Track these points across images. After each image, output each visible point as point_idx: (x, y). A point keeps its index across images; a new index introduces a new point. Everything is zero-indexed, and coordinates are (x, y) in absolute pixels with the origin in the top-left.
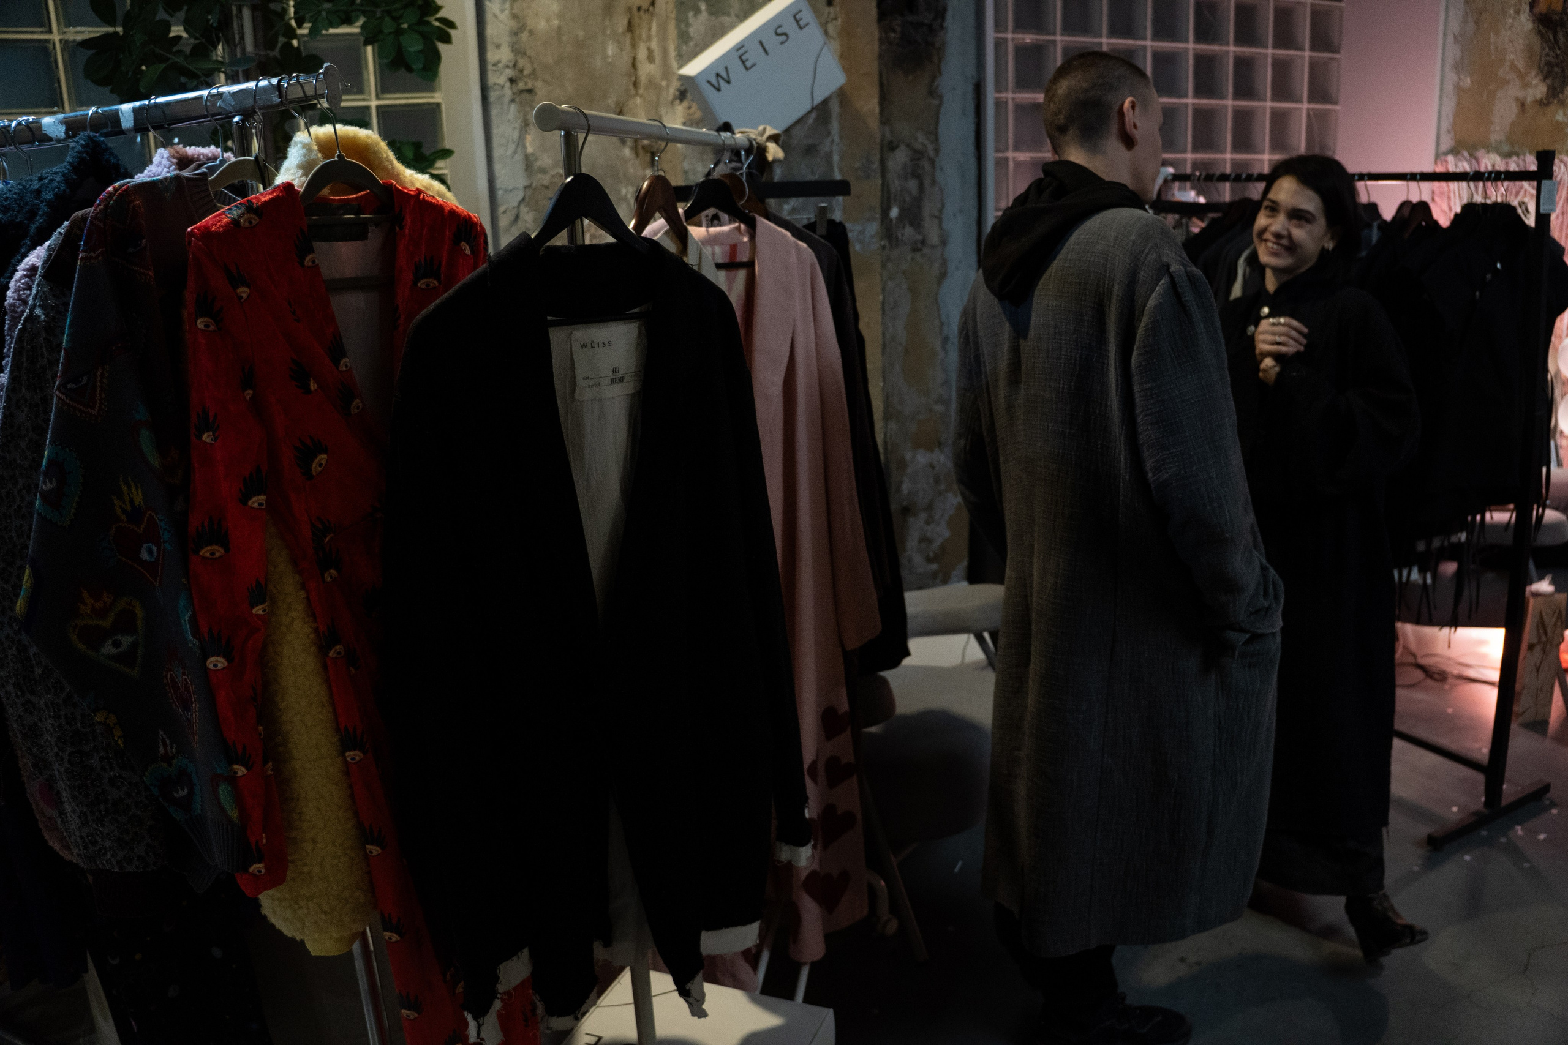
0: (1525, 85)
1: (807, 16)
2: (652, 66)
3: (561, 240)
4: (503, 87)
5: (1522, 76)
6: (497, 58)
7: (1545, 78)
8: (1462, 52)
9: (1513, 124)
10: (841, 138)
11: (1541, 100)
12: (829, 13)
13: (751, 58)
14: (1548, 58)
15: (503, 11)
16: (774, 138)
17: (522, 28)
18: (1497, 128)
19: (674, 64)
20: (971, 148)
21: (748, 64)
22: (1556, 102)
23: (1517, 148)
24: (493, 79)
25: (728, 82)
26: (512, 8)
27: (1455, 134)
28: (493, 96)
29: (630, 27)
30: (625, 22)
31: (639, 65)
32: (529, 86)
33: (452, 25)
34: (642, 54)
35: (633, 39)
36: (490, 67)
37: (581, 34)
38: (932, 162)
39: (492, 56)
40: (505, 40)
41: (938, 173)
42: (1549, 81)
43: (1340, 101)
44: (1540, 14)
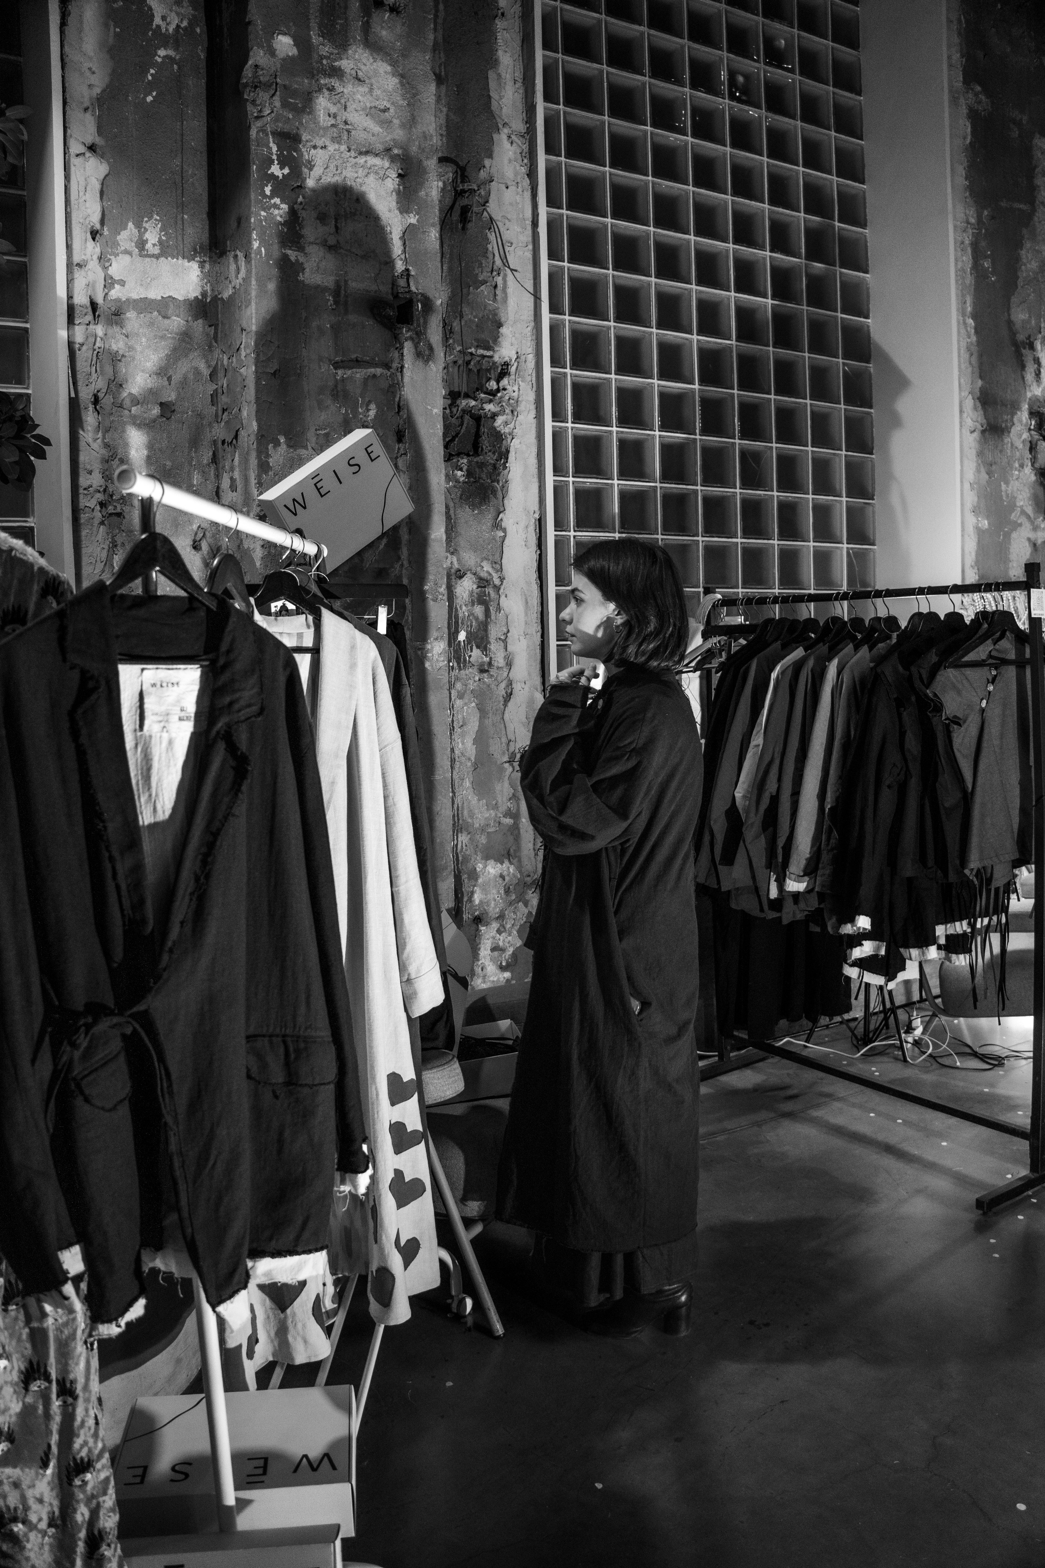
0: (1035, 528)
1: (378, 449)
2: (235, 494)
3: (136, 587)
4: (93, 510)
5: (1031, 520)
6: (88, 483)
8: (979, 497)
9: (1028, 561)
10: (410, 562)
12: (399, 449)
13: (326, 485)
15: (95, 440)
17: (113, 457)
18: (1015, 565)
19: (255, 492)
20: (534, 576)
21: (323, 491)
24: (83, 502)
25: (305, 508)
26: (104, 438)
27: (978, 570)
28: (83, 517)
29: (215, 459)
30: (211, 453)
31: (221, 493)
32: (119, 510)
33: (47, 442)
34: (225, 483)
35: (217, 469)
36: (81, 491)
37: (169, 463)
38: (498, 589)
39: (84, 481)
40: (97, 467)
41: (503, 598)
43: (877, 542)
44: (1041, 469)
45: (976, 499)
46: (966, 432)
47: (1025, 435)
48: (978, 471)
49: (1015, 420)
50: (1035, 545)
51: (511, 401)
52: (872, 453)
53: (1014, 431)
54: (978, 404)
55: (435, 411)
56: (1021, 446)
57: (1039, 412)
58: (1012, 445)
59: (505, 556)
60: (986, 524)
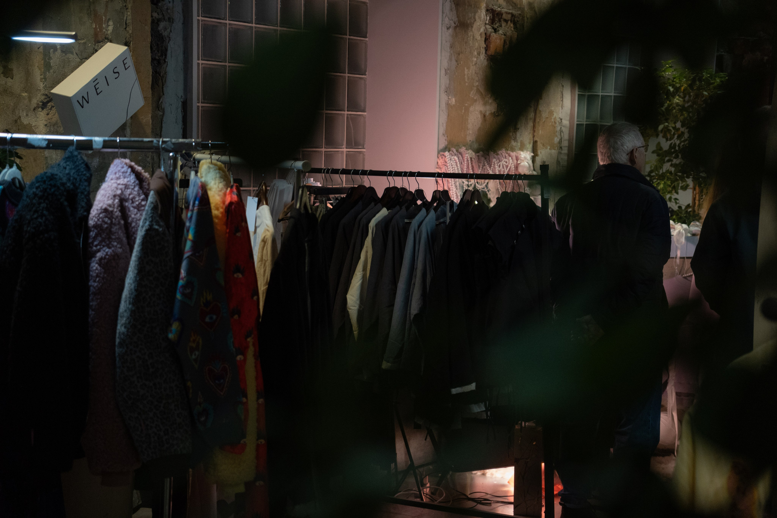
0: (485, 104)
5: (483, 97)
8: (450, 81)
9: (479, 129)
11: (494, 112)
13: (100, 87)
18: (470, 131)
21: (98, 91)
43: (367, 109)
44: (491, 55)
45: (448, 82)
46: (445, 29)
47: (482, 30)
48: (450, 59)
49: (477, 17)
50: (485, 116)
51: (169, 11)
52: (366, 37)
53: (475, 26)
54: (453, 6)
55: (147, 27)
56: (478, 38)
57: (492, 10)
58: (473, 37)
59: (163, 129)
60: (453, 101)
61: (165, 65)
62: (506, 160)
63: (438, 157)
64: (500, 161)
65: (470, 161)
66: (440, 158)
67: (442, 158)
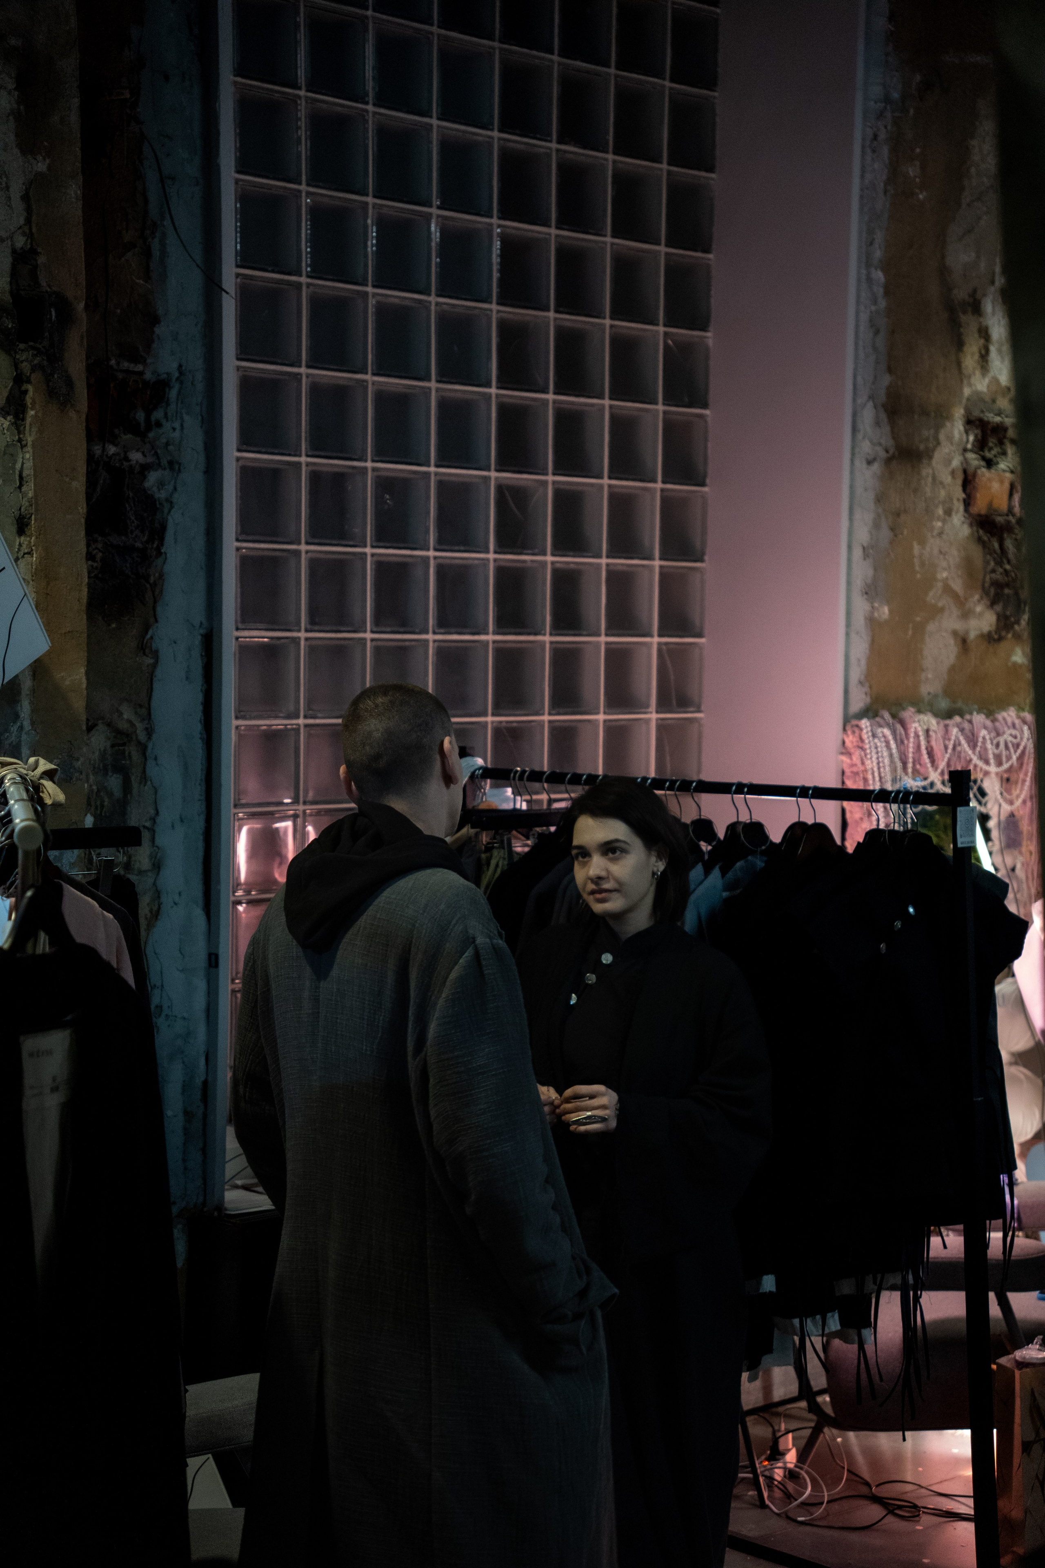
0: (966, 615)
5: (960, 601)
7: (993, 604)
8: (875, 570)
9: (952, 669)
10: (33, 723)
11: (990, 633)
12: (20, 545)
14: (993, 575)
16: (49, 775)
18: (930, 676)
20: (197, 728)
22: (1010, 636)
23: (959, 704)
27: (871, 687)
38: (143, 749)
41: (150, 763)
42: (999, 608)
43: (706, 632)
44: (978, 516)
45: (870, 573)
46: (860, 464)
47: (956, 462)
48: (876, 525)
49: (942, 437)
50: (964, 641)
51: (171, 448)
52: (703, 484)
53: (938, 456)
54: (883, 416)
55: (75, 484)
56: (948, 479)
57: (981, 420)
58: (934, 478)
59: (156, 695)
60: (885, 612)
61: (160, 561)
62: (1014, 732)
63: (844, 730)
64: (998, 734)
65: (922, 738)
66: (849, 732)
67: (854, 732)
